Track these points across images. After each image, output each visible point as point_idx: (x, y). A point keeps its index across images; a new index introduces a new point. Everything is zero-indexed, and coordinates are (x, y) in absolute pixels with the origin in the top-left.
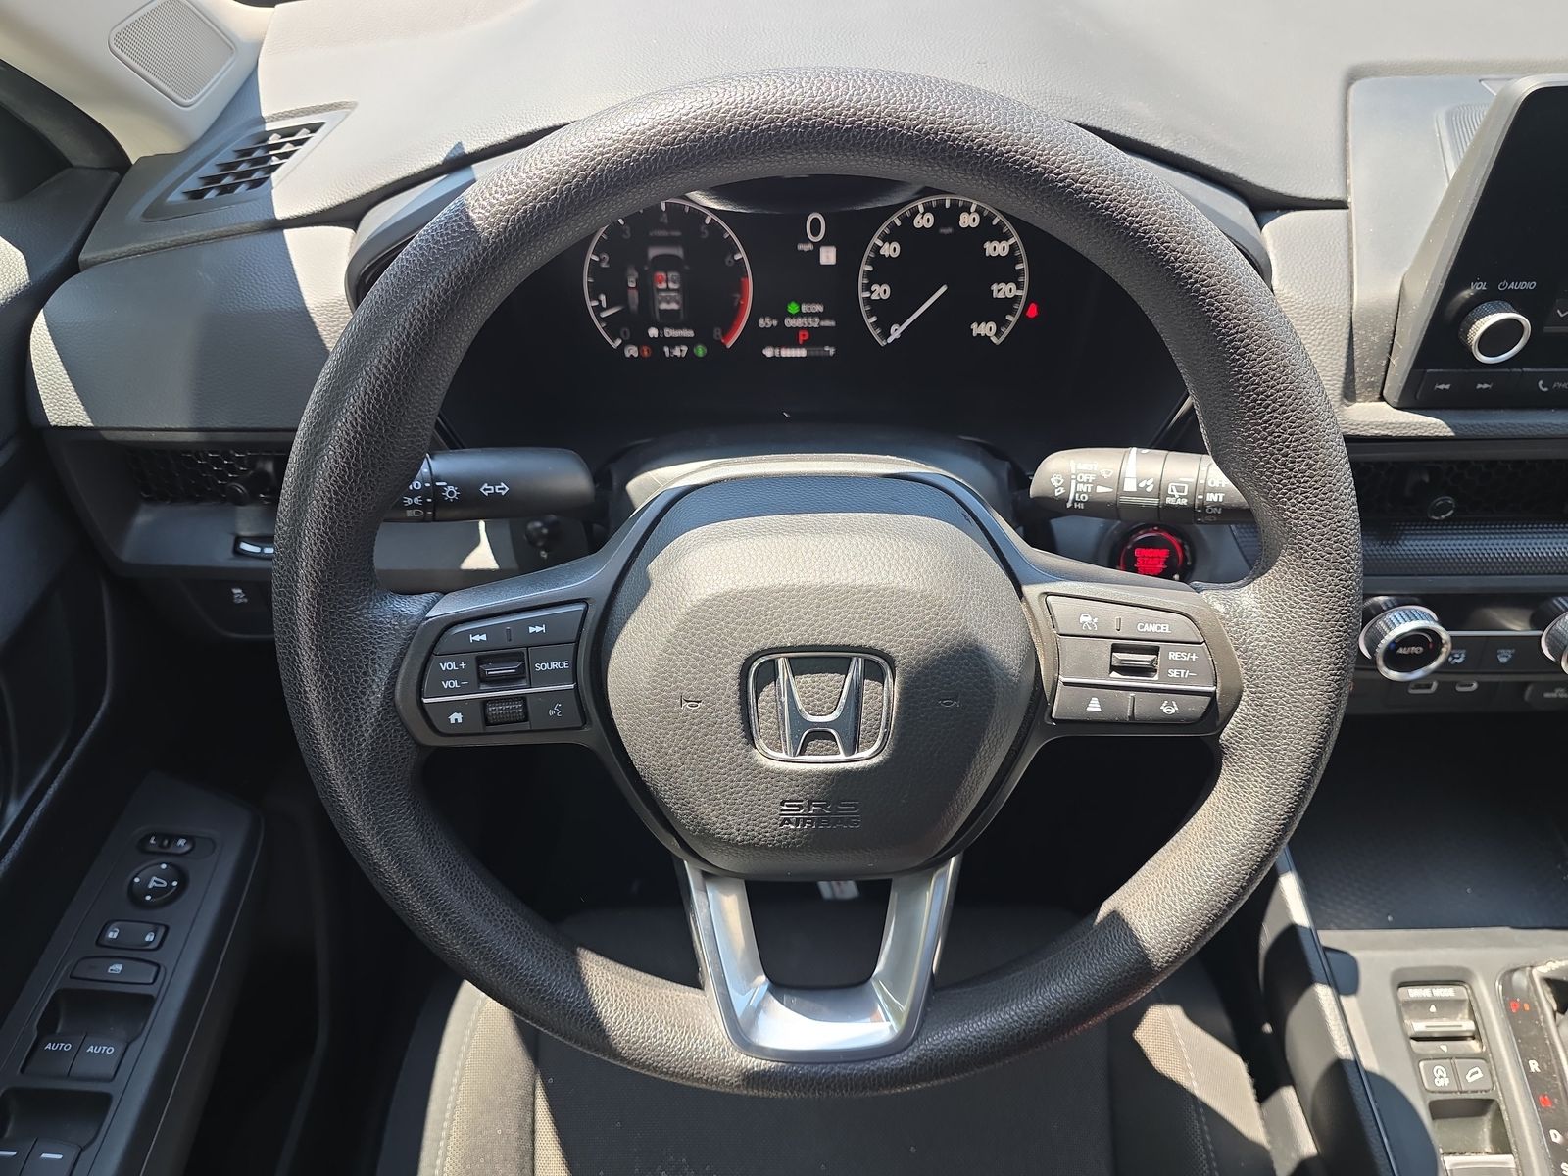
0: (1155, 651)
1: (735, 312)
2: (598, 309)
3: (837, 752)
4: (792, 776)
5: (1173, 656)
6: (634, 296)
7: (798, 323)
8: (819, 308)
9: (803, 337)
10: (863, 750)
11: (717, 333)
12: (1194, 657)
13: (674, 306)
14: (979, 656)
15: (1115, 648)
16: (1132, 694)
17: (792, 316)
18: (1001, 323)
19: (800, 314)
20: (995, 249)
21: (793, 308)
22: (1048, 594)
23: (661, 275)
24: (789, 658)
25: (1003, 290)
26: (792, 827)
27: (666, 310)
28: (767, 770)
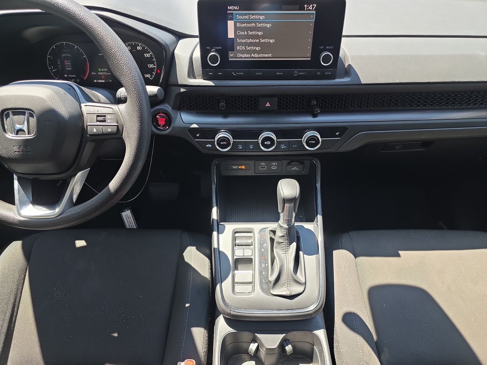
0: (105, 116)
1: (86, 70)
2: (51, 70)
3: (26, 135)
4: (15, 140)
5: (108, 117)
6: (60, 66)
7: (102, 73)
8: (106, 70)
9: (103, 77)
10: (32, 134)
11: (82, 76)
12: (112, 117)
13: (70, 69)
14: (54, 111)
15: (98, 116)
16: (102, 127)
17: (100, 72)
18: (152, 74)
19: (101, 71)
20: (147, 55)
21: (100, 70)
22: (86, 106)
23: (66, 61)
24: (12, 112)
25: (151, 66)
26: (17, 153)
27: (68, 70)
28: (9, 138)
